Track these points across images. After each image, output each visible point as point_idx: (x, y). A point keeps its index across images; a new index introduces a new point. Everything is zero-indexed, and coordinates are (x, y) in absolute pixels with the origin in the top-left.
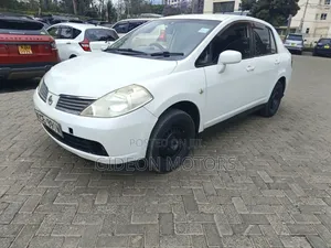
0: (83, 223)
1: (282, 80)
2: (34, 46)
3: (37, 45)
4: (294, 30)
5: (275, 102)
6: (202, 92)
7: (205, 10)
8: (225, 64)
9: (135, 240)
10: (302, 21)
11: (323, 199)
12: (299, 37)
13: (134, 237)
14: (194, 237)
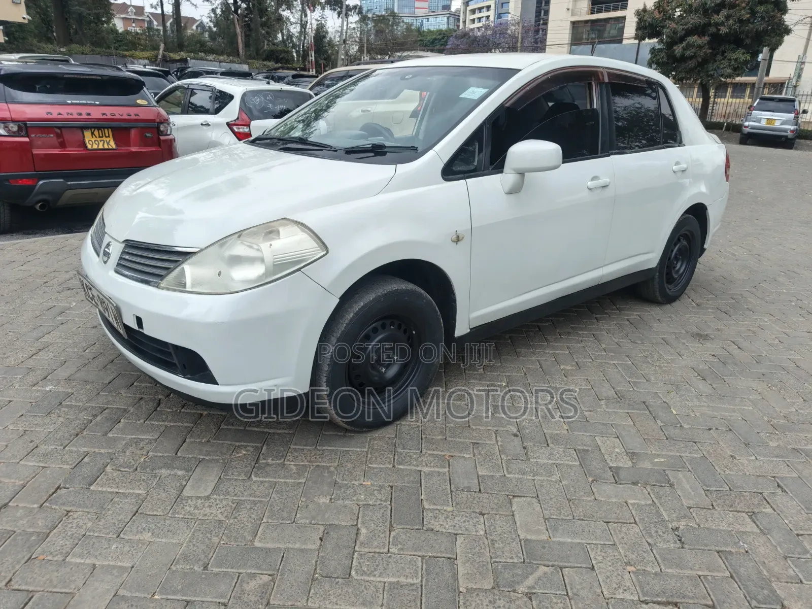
0: (147, 536)
1: (698, 212)
2: (120, 130)
3: (128, 129)
4: (779, 86)
5: (680, 267)
6: (458, 240)
7: (551, 38)
8: (521, 173)
9: (253, 584)
10: (801, 63)
11: (753, 515)
12: (788, 104)
13: (252, 576)
14: (394, 586)
